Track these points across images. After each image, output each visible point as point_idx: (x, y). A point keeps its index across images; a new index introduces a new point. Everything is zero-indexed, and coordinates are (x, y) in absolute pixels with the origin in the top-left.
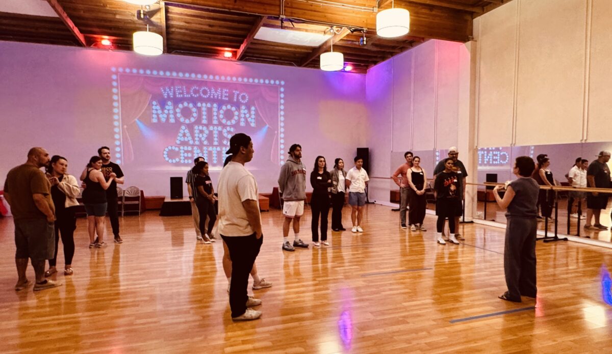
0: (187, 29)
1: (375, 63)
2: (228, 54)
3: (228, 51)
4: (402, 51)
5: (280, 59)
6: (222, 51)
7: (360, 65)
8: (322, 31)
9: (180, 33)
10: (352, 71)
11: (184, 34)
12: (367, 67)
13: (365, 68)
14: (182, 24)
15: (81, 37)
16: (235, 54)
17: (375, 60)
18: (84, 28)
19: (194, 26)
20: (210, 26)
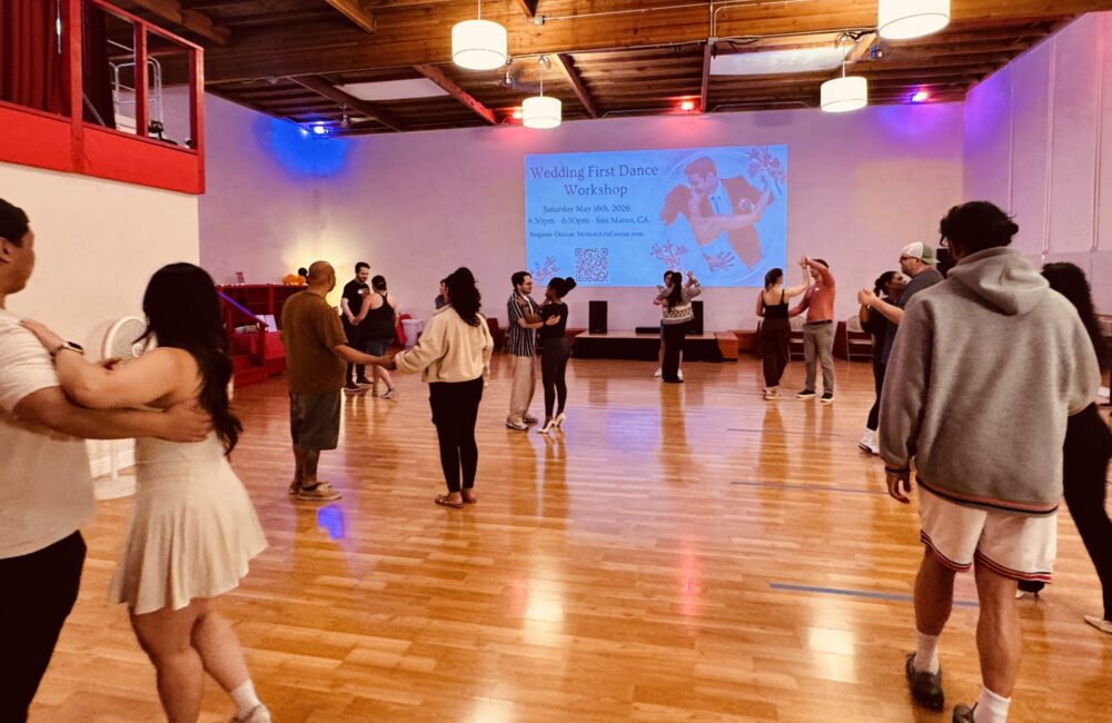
0: (610, 80)
1: (980, 77)
2: (687, 105)
3: (687, 100)
4: (1030, 46)
5: (778, 100)
6: (677, 101)
7: (947, 87)
8: (831, 42)
9: (606, 87)
10: (931, 100)
11: (612, 88)
12: (966, 86)
13: (960, 90)
14: (599, 74)
15: (487, 114)
16: (697, 103)
17: (976, 71)
18: (488, 102)
19: (619, 74)
20: (640, 69)
